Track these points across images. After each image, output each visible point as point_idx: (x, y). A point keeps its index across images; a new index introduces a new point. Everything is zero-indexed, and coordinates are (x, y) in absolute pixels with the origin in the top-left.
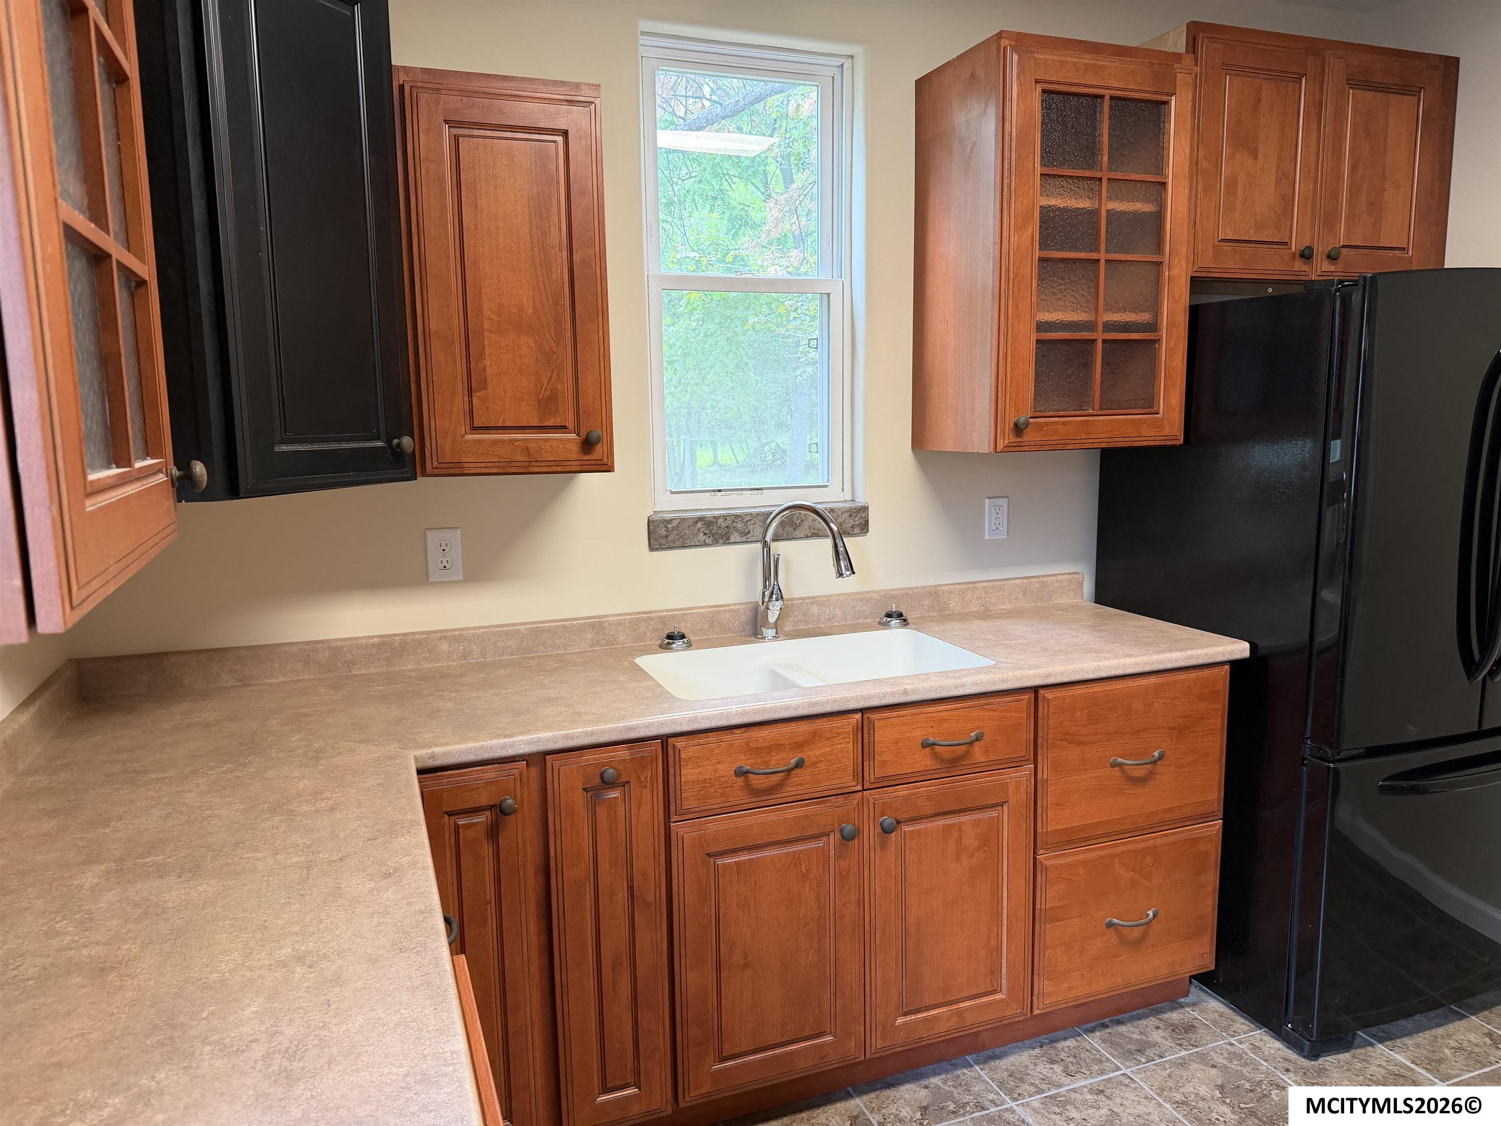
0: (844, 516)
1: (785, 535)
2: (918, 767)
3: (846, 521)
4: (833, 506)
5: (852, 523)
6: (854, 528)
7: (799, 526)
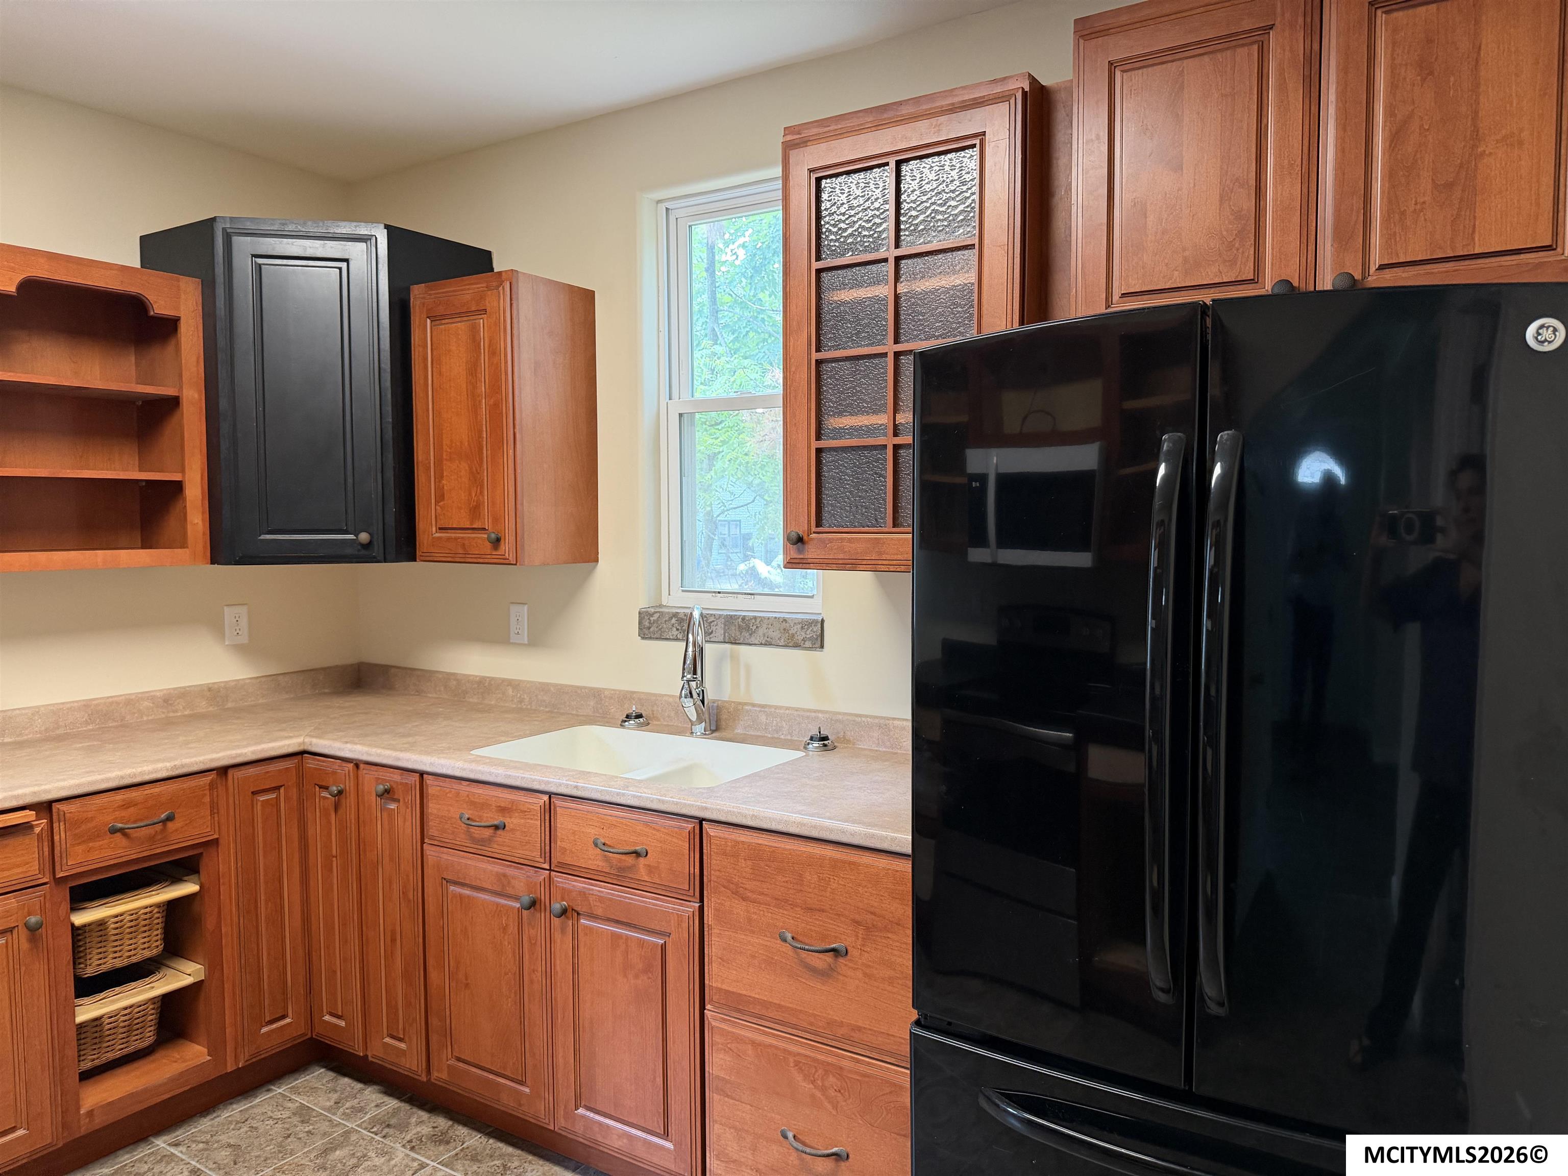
0: (796, 627)
1: (742, 639)
2: (591, 864)
3: (798, 633)
4: (787, 616)
5: (804, 636)
6: (805, 641)
7: (754, 632)
